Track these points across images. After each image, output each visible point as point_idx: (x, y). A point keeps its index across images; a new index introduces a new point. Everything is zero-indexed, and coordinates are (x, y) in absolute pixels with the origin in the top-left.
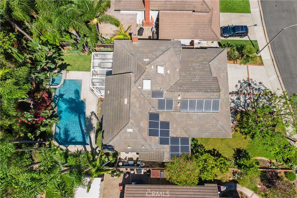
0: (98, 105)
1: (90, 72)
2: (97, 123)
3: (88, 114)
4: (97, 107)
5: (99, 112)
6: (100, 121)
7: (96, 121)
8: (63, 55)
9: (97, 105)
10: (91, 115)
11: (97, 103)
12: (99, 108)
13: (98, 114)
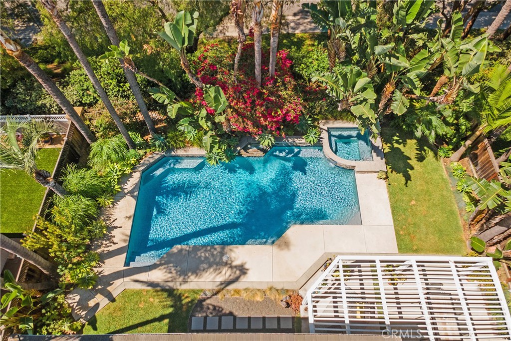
0: (271, 289)
1: (397, 251)
2: (202, 290)
3: (240, 254)
4: (264, 287)
5: (244, 295)
6: (208, 301)
7: (211, 288)
8: (437, 159)
9: (270, 286)
10: (234, 264)
11: (279, 287)
12: (259, 294)
13: (237, 292)
